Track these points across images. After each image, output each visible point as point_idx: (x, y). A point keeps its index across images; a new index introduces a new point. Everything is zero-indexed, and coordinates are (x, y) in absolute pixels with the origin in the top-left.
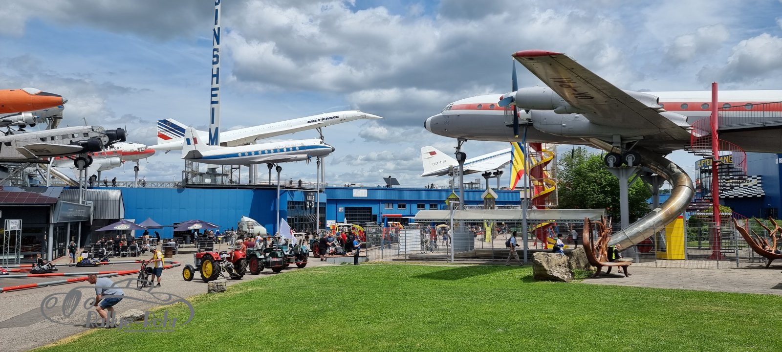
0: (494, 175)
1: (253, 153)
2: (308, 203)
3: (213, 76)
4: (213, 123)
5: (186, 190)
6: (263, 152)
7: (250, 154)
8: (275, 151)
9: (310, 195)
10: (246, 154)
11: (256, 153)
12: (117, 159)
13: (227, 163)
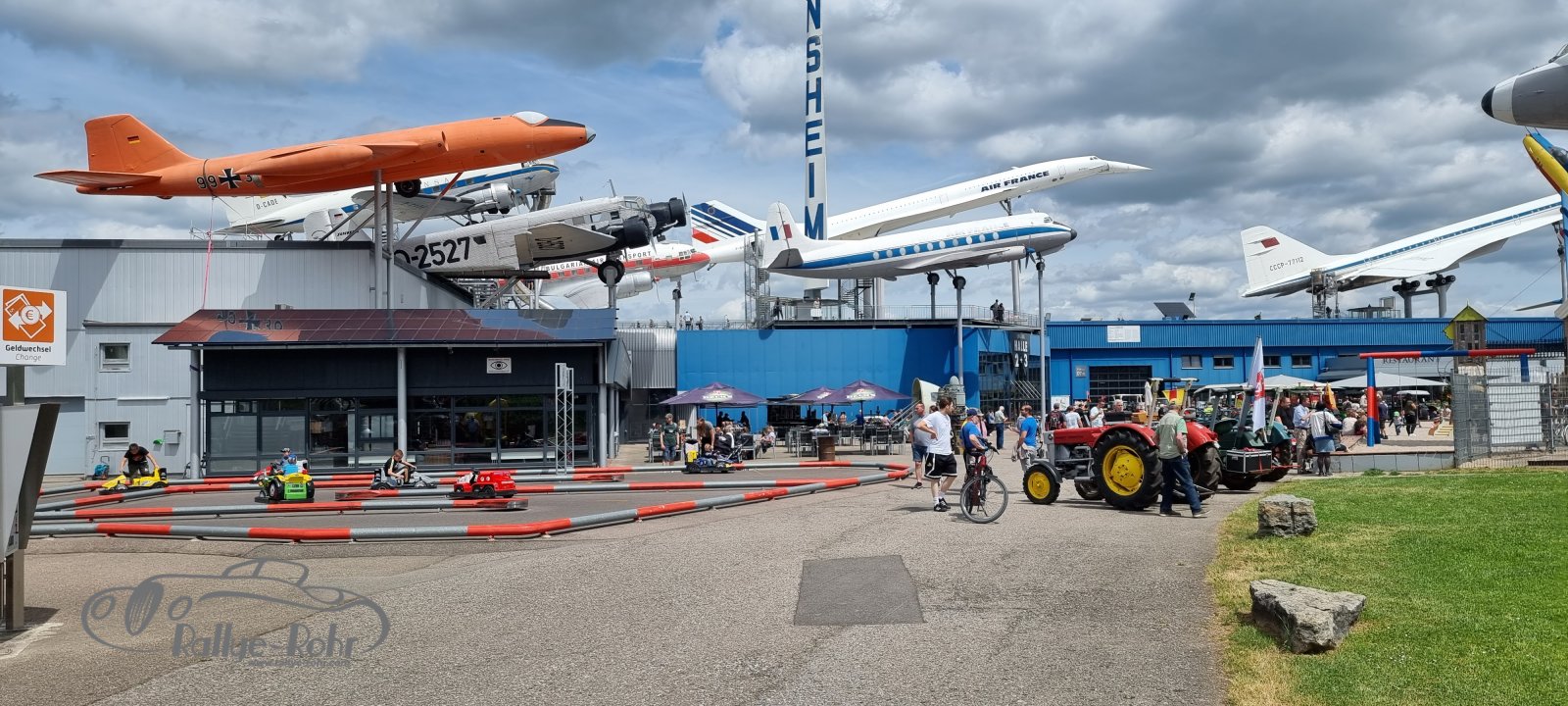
0: (1428, 288)
1: (903, 251)
2: (1017, 356)
3: (809, 96)
4: (812, 195)
5: (776, 332)
6: (923, 248)
7: (896, 252)
8: (949, 244)
9: (1019, 339)
10: (889, 253)
11: (910, 250)
12: (646, 276)
13: (848, 274)
